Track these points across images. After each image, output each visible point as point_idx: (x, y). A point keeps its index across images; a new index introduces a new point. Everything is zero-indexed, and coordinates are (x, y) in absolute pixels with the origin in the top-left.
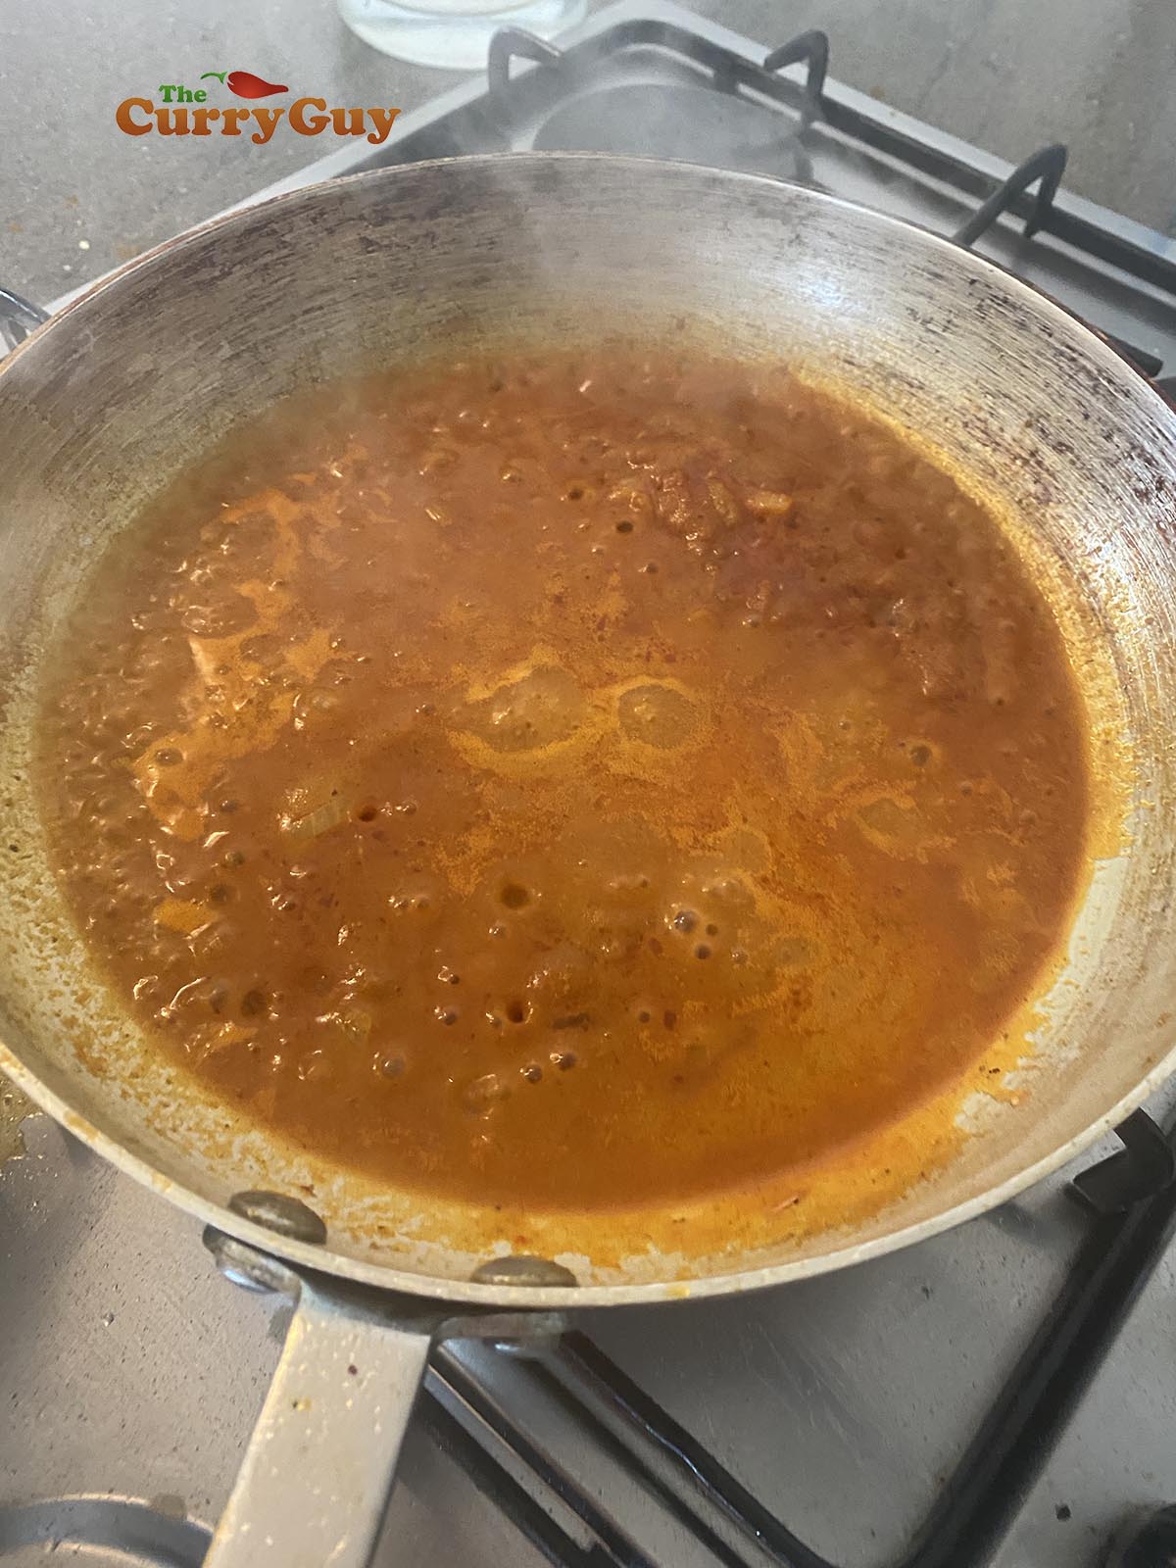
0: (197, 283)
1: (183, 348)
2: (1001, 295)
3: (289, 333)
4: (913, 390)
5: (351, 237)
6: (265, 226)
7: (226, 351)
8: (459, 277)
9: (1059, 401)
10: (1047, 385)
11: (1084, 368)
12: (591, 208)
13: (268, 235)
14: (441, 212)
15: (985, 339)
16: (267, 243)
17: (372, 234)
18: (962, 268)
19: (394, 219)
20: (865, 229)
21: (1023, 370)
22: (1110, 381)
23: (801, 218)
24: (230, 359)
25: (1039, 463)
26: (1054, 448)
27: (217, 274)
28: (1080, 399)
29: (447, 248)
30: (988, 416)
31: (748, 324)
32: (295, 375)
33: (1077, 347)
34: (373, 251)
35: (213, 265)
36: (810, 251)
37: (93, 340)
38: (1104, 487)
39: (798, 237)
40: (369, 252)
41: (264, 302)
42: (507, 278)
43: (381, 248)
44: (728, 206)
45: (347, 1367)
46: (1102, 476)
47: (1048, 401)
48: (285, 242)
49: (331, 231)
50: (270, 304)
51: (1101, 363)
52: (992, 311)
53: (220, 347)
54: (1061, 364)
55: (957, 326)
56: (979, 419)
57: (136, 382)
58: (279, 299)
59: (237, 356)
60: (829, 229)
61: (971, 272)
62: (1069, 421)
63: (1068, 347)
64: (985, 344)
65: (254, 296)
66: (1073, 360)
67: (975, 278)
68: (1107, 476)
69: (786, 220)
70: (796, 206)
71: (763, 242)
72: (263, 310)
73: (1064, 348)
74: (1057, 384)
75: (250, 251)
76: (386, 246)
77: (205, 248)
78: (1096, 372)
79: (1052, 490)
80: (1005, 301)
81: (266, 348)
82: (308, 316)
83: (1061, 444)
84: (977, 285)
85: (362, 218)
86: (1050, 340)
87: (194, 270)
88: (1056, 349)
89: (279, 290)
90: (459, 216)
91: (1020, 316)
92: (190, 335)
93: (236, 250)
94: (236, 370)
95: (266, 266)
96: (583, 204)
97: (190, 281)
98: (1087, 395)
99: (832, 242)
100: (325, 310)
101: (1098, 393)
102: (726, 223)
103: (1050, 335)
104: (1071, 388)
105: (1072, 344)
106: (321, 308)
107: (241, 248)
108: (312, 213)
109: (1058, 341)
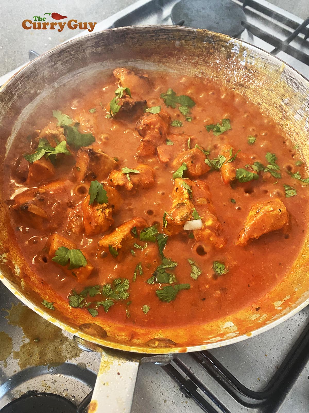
2: (271, 62)
6: (66, 50)
11: (295, 82)
13: (67, 52)
16: (66, 54)
22: (302, 86)
23: (214, 42)
25: (282, 109)
26: (286, 104)
27: (53, 64)
33: (293, 76)
36: (217, 51)
37: (20, 85)
38: (300, 115)
44: (194, 39)
46: (300, 112)
47: (284, 91)
48: (71, 54)
51: (300, 81)
54: (288, 81)
66: (292, 80)
67: (263, 57)
68: (301, 112)
70: (213, 38)
72: (66, 74)
73: (289, 77)
74: (287, 87)
75: (62, 57)
77: (50, 57)
78: (298, 83)
84: (264, 59)
85: (92, 46)
86: (285, 74)
88: (286, 77)
90: (119, 44)
91: (276, 68)
98: (296, 90)
101: (299, 89)
104: (291, 88)
105: (291, 75)
106: (82, 72)
107: (59, 56)
108: (79, 45)
109: (287, 74)
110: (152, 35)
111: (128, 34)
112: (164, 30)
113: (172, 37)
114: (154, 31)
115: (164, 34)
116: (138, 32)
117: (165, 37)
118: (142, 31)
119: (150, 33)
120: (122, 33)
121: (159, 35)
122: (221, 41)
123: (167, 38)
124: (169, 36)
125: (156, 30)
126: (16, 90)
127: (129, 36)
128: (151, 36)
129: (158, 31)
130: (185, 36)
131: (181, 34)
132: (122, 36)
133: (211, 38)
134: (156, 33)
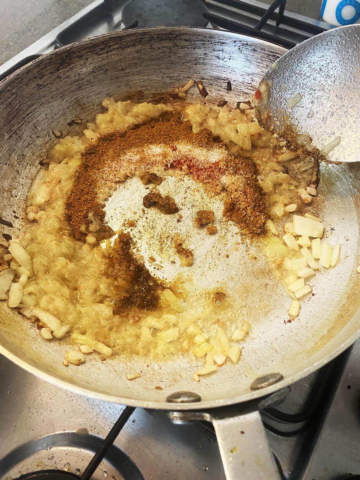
2: (245, 43)
3: (24, 124)
5: (34, 85)
6: (6, 89)
7: (7, 136)
8: (73, 89)
10: (267, 66)
12: (107, 54)
14: (60, 68)
15: (243, 58)
16: (8, 94)
17: (40, 82)
18: (231, 38)
19: (46, 75)
20: (196, 35)
21: (258, 64)
23: (175, 37)
24: (9, 138)
29: (66, 80)
30: (251, 81)
31: (167, 77)
32: (31, 137)
33: (274, 51)
36: (180, 47)
39: (175, 44)
40: (41, 89)
41: (13, 116)
42: (87, 85)
43: (44, 86)
44: (151, 40)
45: (239, 432)
48: (14, 93)
49: (27, 85)
50: (15, 116)
52: (243, 49)
53: (5, 135)
54: (270, 58)
55: (233, 57)
59: (11, 136)
60: (186, 38)
61: (234, 39)
63: (271, 52)
64: (243, 60)
65: (9, 114)
66: (274, 56)
69: (170, 40)
70: (172, 34)
71: (165, 49)
72: (14, 118)
76: (46, 85)
80: (247, 44)
81: (19, 131)
82: (28, 116)
84: (237, 42)
85: (35, 77)
86: (265, 52)
88: (267, 54)
89: (16, 110)
90: (66, 68)
91: (253, 47)
94: (12, 141)
95: (10, 103)
96: (104, 53)
99: (187, 42)
100: (33, 112)
102: (151, 46)
103: (264, 50)
106: (32, 112)
108: (20, 80)
109: (267, 51)
111: (74, 52)
112: (114, 39)
113: (125, 45)
114: (102, 42)
115: (115, 43)
116: (85, 48)
117: (117, 46)
118: (89, 46)
119: (99, 46)
120: (67, 53)
121: (110, 46)
122: (183, 34)
123: (120, 47)
124: (121, 44)
125: (105, 41)
127: (76, 55)
128: (101, 48)
129: (108, 41)
130: (140, 40)
131: (135, 39)
132: (67, 57)
133: (170, 34)
134: (106, 45)
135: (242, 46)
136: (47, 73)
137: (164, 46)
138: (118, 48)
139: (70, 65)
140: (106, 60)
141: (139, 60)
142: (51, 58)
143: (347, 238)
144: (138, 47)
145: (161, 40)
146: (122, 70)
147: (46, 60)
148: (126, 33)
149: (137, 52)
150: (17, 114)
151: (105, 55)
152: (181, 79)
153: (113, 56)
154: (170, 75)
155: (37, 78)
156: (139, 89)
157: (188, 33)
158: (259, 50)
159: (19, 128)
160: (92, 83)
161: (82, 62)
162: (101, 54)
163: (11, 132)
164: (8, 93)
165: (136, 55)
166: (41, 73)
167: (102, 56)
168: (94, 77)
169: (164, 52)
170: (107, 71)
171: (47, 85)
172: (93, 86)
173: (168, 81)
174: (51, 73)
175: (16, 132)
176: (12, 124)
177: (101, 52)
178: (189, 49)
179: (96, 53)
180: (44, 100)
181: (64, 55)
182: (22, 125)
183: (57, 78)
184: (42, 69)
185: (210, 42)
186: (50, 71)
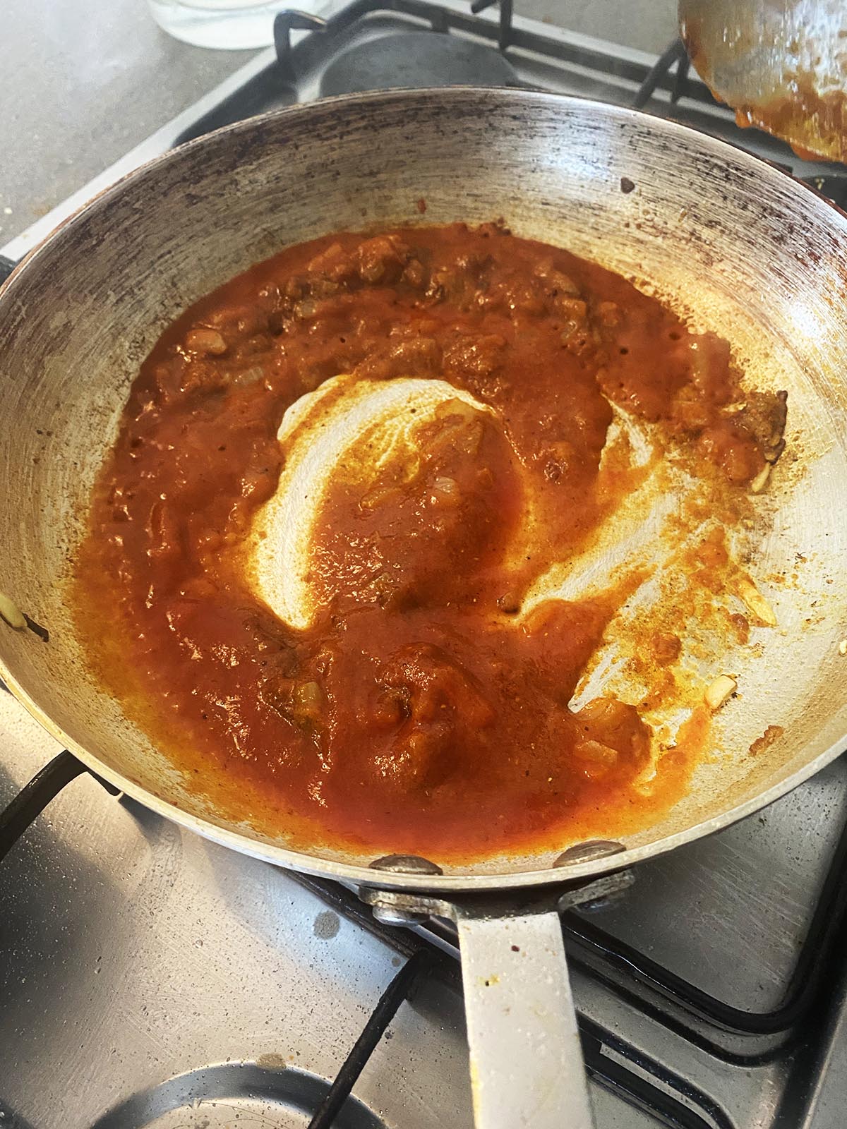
0: (83, 252)
1: (84, 302)
2: (645, 130)
3: (152, 275)
4: (596, 212)
5: (180, 195)
6: (121, 200)
7: (113, 298)
8: (260, 208)
9: (703, 193)
10: (691, 184)
11: (716, 165)
12: (341, 138)
13: (124, 206)
14: (238, 164)
15: (639, 164)
16: (123, 212)
17: (193, 190)
18: (614, 118)
19: (207, 176)
20: (537, 107)
21: (671, 178)
22: (737, 169)
23: (491, 110)
24: (117, 302)
25: (699, 238)
26: (706, 225)
27: (94, 242)
28: (718, 187)
30: (653, 216)
31: (468, 195)
32: (164, 305)
33: (708, 152)
34: (197, 203)
35: (91, 236)
36: (501, 133)
37: (24, 309)
38: (749, 242)
39: (490, 125)
40: (195, 204)
41: (130, 256)
42: (293, 201)
43: (201, 199)
44: (438, 114)
45: (510, 948)
46: (747, 236)
47: (694, 195)
48: (136, 209)
49: (165, 194)
50: (134, 257)
51: (728, 158)
52: (640, 143)
53: (108, 297)
54: (699, 167)
55: (617, 160)
56: (648, 220)
57: (59, 333)
58: (140, 251)
59: (121, 300)
60: (513, 113)
61: (621, 120)
62: (713, 204)
63: (701, 153)
64: (640, 167)
65: (123, 254)
66: (707, 161)
67: (623, 123)
68: (750, 234)
69: (480, 114)
70: (485, 103)
71: (467, 134)
72: (132, 262)
73: (698, 155)
74: (698, 181)
75: (113, 220)
77: (83, 225)
78: (725, 166)
79: (712, 254)
80: (649, 133)
81: (139, 289)
82: (162, 260)
83: (711, 222)
84: (626, 127)
85: (184, 180)
86: (688, 152)
87: (79, 242)
88: (692, 157)
89: (137, 246)
90: (251, 164)
91: (662, 142)
92: (86, 292)
93: (103, 222)
94: (123, 310)
95: (126, 230)
96: (335, 136)
97: (78, 250)
98: (723, 183)
99: (517, 123)
100: (173, 253)
101: (729, 179)
102: (438, 127)
103: (686, 149)
104: (709, 181)
105: (703, 151)
106: (169, 252)
107: (107, 219)
108: (150, 184)
109: (693, 151)
110: (329, 123)
111: (270, 132)
112: (357, 107)
113: (381, 122)
114: (332, 114)
116: (294, 124)
117: (363, 123)
118: (303, 119)
119: (325, 121)
120: (255, 133)
121: (348, 123)
122: (508, 105)
123: (369, 125)
124: (373, 120)
125: (338, 111)
126: (15, 324)
127: (274, 137)
128: (329, 126)
130: (413, 111)
131: (404, 109)
132: (254, 140)
133: (480, 103)
134: (339, 118)
135: (638, 138)
136: (208, 173)
137: (467, 128)
138: (365, 128)
139: (259, 158)
140: (338, 151)
141: (410, 154)
142: (222, 141)
143: (829, 578)
144: (411, 127)
145: (461, 114)
146: (372, 174)
147: (210, 145)
148: (386, 97)
149: (407, 138)
150: (138, 254)
151: (337, 140)
152: (498, 202)
153: (353, 144)
154: (476, 192)
155: (188, 180)
156: (405, 218)
157: (519, 102)
158: (675, 148)
159: (140, 282)
160: (303, 198)
161: (285, 153)
162: (327, 139)
163: (122, 290)
164: (124, 209)
165: (403, 144)
166: (197, 172)
167: (329, 142)
168: (308, 187)
169: (465, 141)
170: (338, 174)
171: (206, 197)
172: (305, 204)
173: (469, 203)
174: (219, 173)
175: (133, 291)
176: (127, 274)
177: (328, 135)
178: (520, 137)
179: (319, 135)
180: (198, 227)
181: (249, 137)
182: (146, 277)
183: (231, 184)
184: (200, 163)
185: (567, 125)
186: (214, 169)
